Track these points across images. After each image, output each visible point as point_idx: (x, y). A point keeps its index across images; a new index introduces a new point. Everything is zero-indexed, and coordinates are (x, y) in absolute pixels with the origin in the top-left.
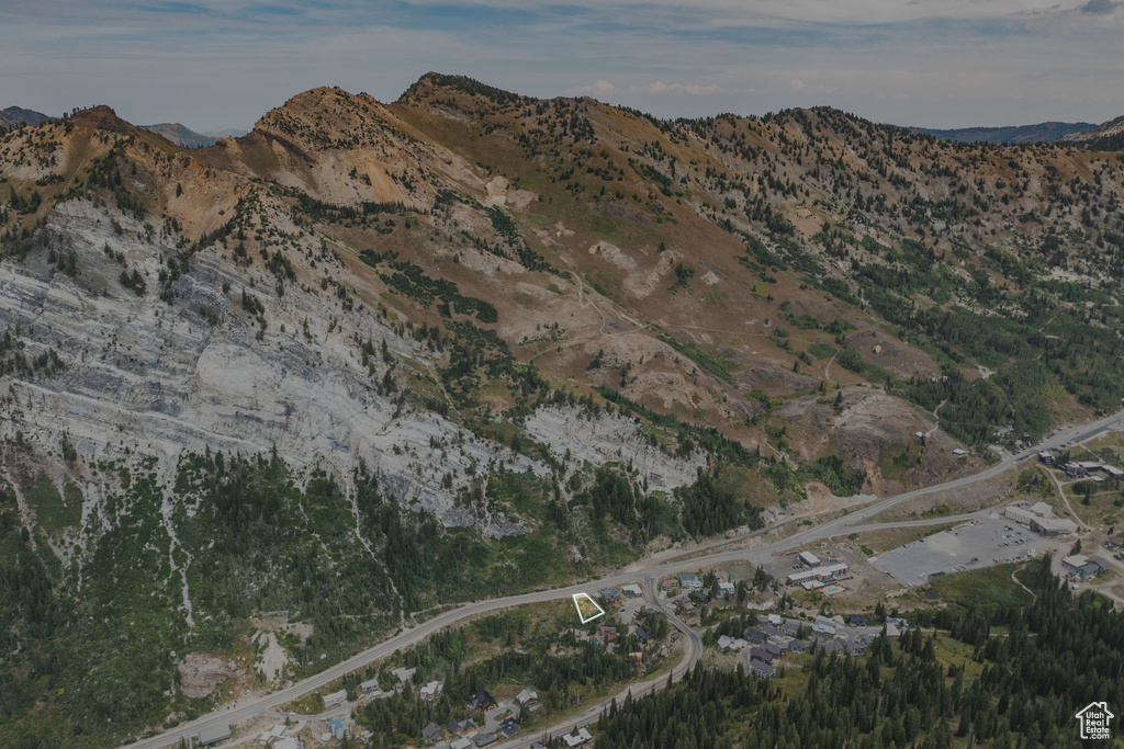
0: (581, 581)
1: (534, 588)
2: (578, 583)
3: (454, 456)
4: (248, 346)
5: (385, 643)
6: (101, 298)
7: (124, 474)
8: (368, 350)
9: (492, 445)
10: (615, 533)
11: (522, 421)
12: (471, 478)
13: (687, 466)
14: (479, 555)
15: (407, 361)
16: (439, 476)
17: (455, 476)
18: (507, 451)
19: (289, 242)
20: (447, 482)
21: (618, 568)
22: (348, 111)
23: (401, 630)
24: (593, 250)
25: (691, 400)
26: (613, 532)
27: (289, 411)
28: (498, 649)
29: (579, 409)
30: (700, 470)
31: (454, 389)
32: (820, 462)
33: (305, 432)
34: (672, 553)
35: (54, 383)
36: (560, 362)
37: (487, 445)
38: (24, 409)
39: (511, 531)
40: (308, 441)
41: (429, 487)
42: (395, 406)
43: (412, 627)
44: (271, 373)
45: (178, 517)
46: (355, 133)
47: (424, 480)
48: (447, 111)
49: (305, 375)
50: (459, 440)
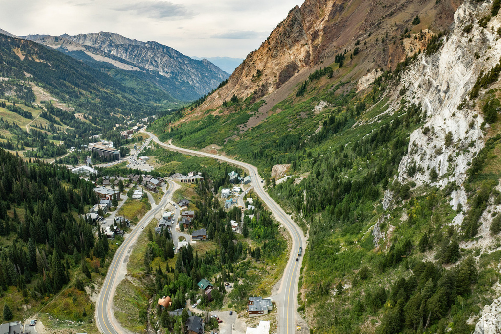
12: (428, 182)
17: (423, 172)
18: (467, 177)
27: (447, 90)
35: (428, 58)
44: (453, 59)
49: (467, 64)
50: (465, 149)
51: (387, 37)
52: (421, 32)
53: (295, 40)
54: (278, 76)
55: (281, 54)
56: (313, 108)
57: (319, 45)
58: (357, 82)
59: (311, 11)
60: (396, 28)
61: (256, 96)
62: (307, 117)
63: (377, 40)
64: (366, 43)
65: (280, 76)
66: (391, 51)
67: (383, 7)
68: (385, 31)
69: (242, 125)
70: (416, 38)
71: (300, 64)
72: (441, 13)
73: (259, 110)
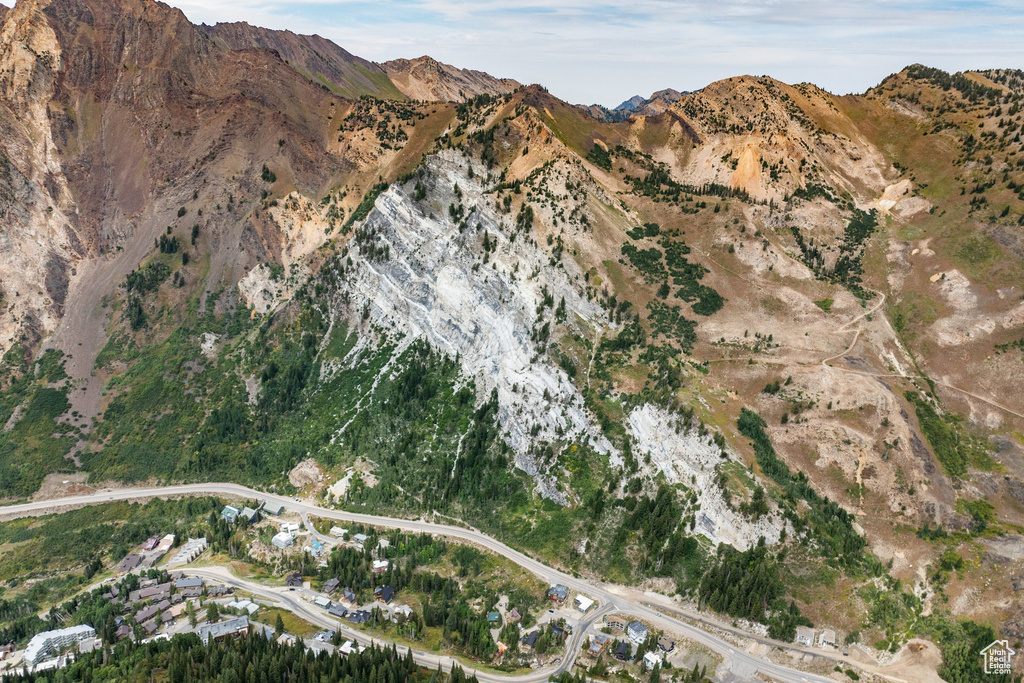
0: (562, 569)
1: (526, 551)
2: (559, 569)
3: (555, 412)
4: (466, 273)
5: (403, 520)
6: (428, 218)
7: (384, 338)
8: (549, 301)
9: (591, 418)
10: (633, 550)
11: (632, 409)
12: (557, 437)
13: (746, 527)
14: (520, 501)
15: (580, 322)
16: (531, 423)
17: (545, 430)
18: (598, 427)
19: (550, 202)
20: (535, 431)
21: (603, 581)
22: (755, 99)
23: (419, 519)
24: (935, 278)
25: (859, 472)
26: (631, 549)
27: (477, 331)
28: (453, 573)
29: (675, 417)
30: (762, 541)
31: (601, 359)
32: (965, 626)
33: (482, 352)
34: (665, 601)
35: (379, 267)
36: (742, 374)
37: (587, 416)
38: (359, 278)
39: (554, 497)
40: (482, 359)
41: (521, 428)
42: (536, 353)
43: (428, 522)
44: (472, 298)
45: (386, 376)
46: (753, 119)
47: (519, 421)
48: (905, 106)
49: (496, 307)
50: (569, 402)
51: (231, 201)
52: (291, 198)
53: (27, 204)
54: (44, 291)
55: (17, 241)
56: (201, 350)
57: (74, 207)
58: (237, 288)
59: (9, 128)
60: (238, 185)
61: (27, 344)
62: (203, 369)
63: (219, 208)
64: (200, 213)
65: (49, 290)
66: (259, 229)
67: (175, 134)
68: (220, 190)
69: (69, 415)
70: (287, 207)
71: (66, 255)
72: (295, 161)
73: (68, 372)
